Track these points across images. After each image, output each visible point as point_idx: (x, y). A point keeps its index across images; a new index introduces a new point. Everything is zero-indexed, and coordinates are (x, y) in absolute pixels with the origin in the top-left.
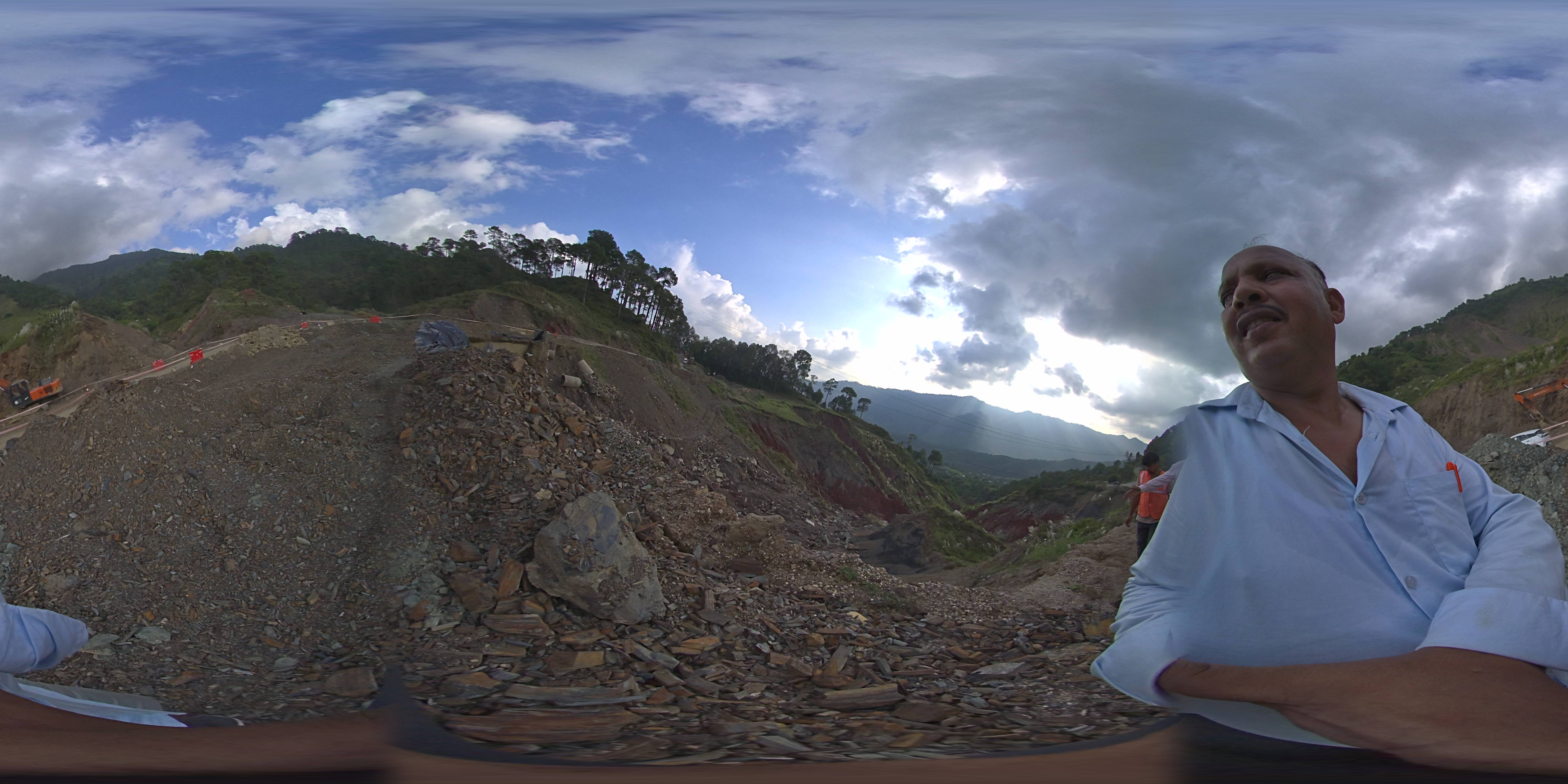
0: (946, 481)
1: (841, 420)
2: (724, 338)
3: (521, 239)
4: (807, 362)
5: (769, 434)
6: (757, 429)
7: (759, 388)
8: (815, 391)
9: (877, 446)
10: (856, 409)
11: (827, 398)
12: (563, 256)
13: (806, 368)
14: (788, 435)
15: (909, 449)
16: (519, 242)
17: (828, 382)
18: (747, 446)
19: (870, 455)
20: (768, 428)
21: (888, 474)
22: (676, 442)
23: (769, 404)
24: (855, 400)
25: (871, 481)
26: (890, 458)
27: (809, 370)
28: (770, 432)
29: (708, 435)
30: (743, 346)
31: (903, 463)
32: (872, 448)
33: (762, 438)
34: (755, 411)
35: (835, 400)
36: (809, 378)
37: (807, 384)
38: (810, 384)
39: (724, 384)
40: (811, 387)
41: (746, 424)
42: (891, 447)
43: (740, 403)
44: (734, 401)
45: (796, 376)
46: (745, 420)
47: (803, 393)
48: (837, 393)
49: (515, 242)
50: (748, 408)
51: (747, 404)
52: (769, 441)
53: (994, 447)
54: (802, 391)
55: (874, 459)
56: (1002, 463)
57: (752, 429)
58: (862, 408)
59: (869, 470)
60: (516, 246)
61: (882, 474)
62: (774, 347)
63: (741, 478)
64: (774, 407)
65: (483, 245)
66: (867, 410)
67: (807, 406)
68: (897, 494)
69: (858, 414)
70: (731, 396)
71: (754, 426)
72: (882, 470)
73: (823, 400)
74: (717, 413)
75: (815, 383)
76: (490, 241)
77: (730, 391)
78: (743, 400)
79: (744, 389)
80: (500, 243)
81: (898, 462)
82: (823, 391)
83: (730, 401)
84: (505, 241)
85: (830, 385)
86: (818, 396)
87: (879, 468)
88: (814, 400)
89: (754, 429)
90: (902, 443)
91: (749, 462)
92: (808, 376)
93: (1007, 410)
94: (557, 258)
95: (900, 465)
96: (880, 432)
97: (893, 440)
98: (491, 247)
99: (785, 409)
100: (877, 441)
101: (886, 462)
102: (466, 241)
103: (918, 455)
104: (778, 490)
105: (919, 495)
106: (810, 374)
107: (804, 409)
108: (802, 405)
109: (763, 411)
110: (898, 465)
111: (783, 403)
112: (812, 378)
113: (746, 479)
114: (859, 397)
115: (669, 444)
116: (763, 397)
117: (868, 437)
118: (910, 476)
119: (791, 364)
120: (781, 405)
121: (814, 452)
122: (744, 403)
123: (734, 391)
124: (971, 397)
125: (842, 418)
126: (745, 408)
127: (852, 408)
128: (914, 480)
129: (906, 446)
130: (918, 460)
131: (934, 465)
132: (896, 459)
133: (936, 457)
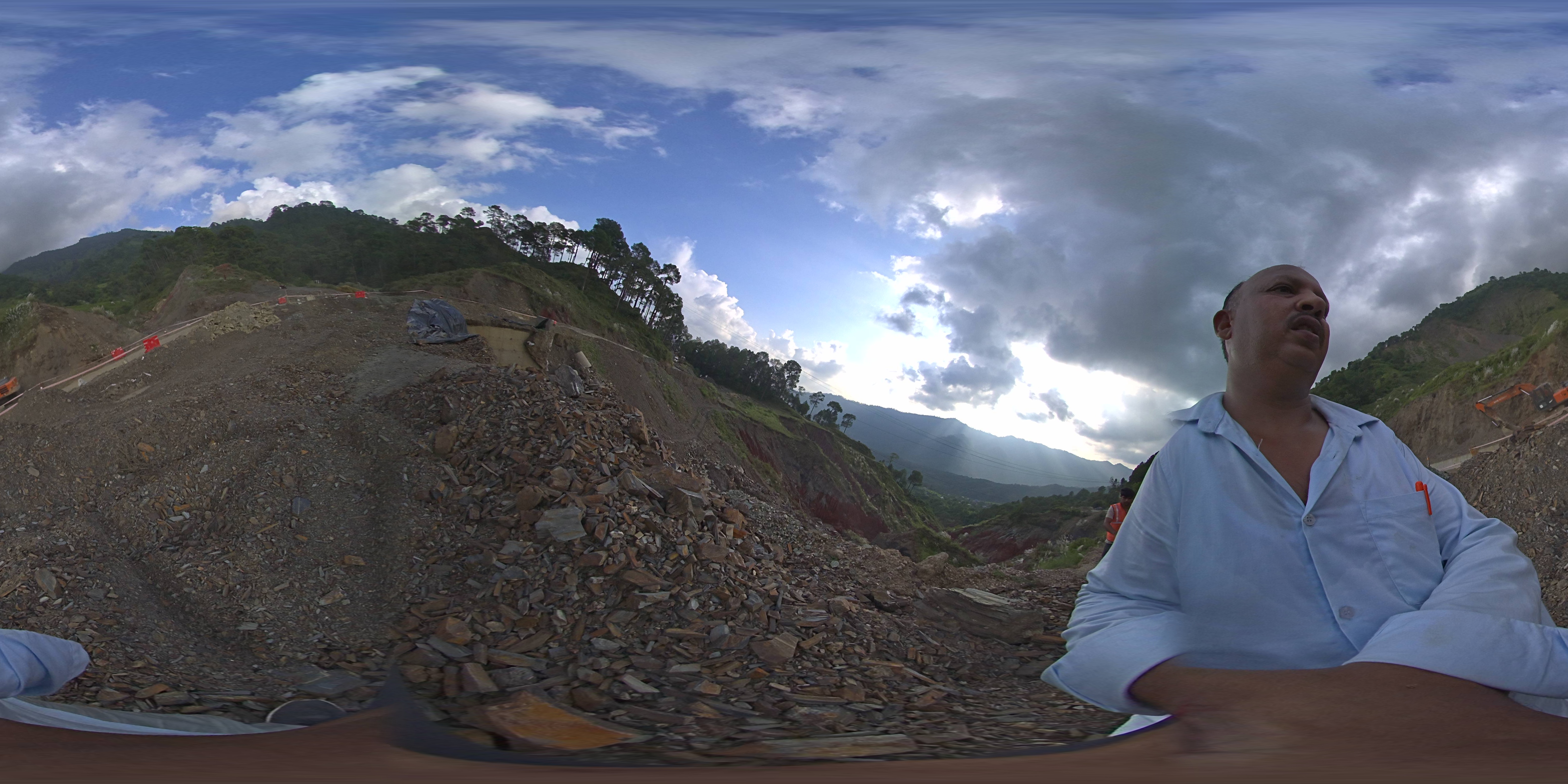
0: (924, 501)
1: (825, 433)
2: (717, 341)
3: (521, 220)
4: (796, 373)
5: (755, 444)
6: (744, 436)
7: (747, 394)
8: (802, 402)
9: (859, 462)
10: (840, 424)
11: (813, 410)
12: (564, 241)
13: (795, 378)
14: (774, 444)
15: (890, 467)
16: (519, 223)
17: (815, 395)
18: (735, 454)
19: (851, 471)
20: (755, 437)
21: (868, 491)
23: (756, 411)
24: (840, 415)
25: (852, 497)
26: (871, 475)
27: (798, 381)
28: (757, 441)
29: (698, 440)
30: (735, 350)
31: (884, 481)
32: (854, 465)
33: (748, 446)
34: (743, 417)
35: (821, 413)
36: (797, 389)
37: (795, 395)
38: (797, 395)
39: (714, 387)
40: (798, 398)
41: (733, 430)
42: (873, 465)
43: (729, 408)
44: (724, 405)
45: (785, 386)
46: (734, 427)
47: (790, 404)
48: (823, 406)
49: (516, 223)
50: (737, 415)
51: (736, 410)
52: (754, 449)
53: (974, 470)
54: (790, 401)
55: (856, 475)
56: (981, 486)
57: (739, 435)
58: (846, 424)
59: (850, 485)
60: (516, 227)
61: (862, 491)
62: (765, 355)
64: (760, 415)
65: (481, 223)
66: (851, 425)
67: (793, 417)
68: (876, 512)
69: (842, 429)
70: (720, 401)
71: (741, 433)
72: (863, 487)
73: (808, 413)
74: (707, 417)
75: (802, 394)
76: (489, 220)
77: (720, 396)
78: (732, 406)
79: (732, 394)
80: (499, 222)
81: (879, 480)
82: (809, 403)
83: (720, 406)
84: (505, 221)
85: (818, 397)
86: (804, 408)
87: (860, 485)
88: (800, 411)
89: (742, 436)
90: (884, 461)
91: (736, 470)
92: (796, 387)
93: (990, 434)
94: (558, 243)
95: (880, 482)
96: (862, 449)
97: (874, 458)
98: (490, 226)
99: (772, 419)
100: (859, 458)
101: (867, 480)
102: (463, 218)
103: (898, 475)
105: (898, 514)
106: (798, 385)
107: (791, 420)
108: (788, 416)
109: (749, 418)
110: (878, 484)
111: (771, 411)
112: (800, 389)
114: (844, 412)
116: (750, 404)
117: (851, 454)
118: (890, 494)
119: (780, 373)
120: (768, 414)
121: (798, 464)
122: (733, 409)
123: (723, 395)
124: (955, 419)
125: (827, 432)
126: (733, 414)
127: (837, 423)
128: (893, 498)
129: (888, 465)
130: (898, 480)
131: (914, 485)
132: (877, 478)
133: (916, 477)
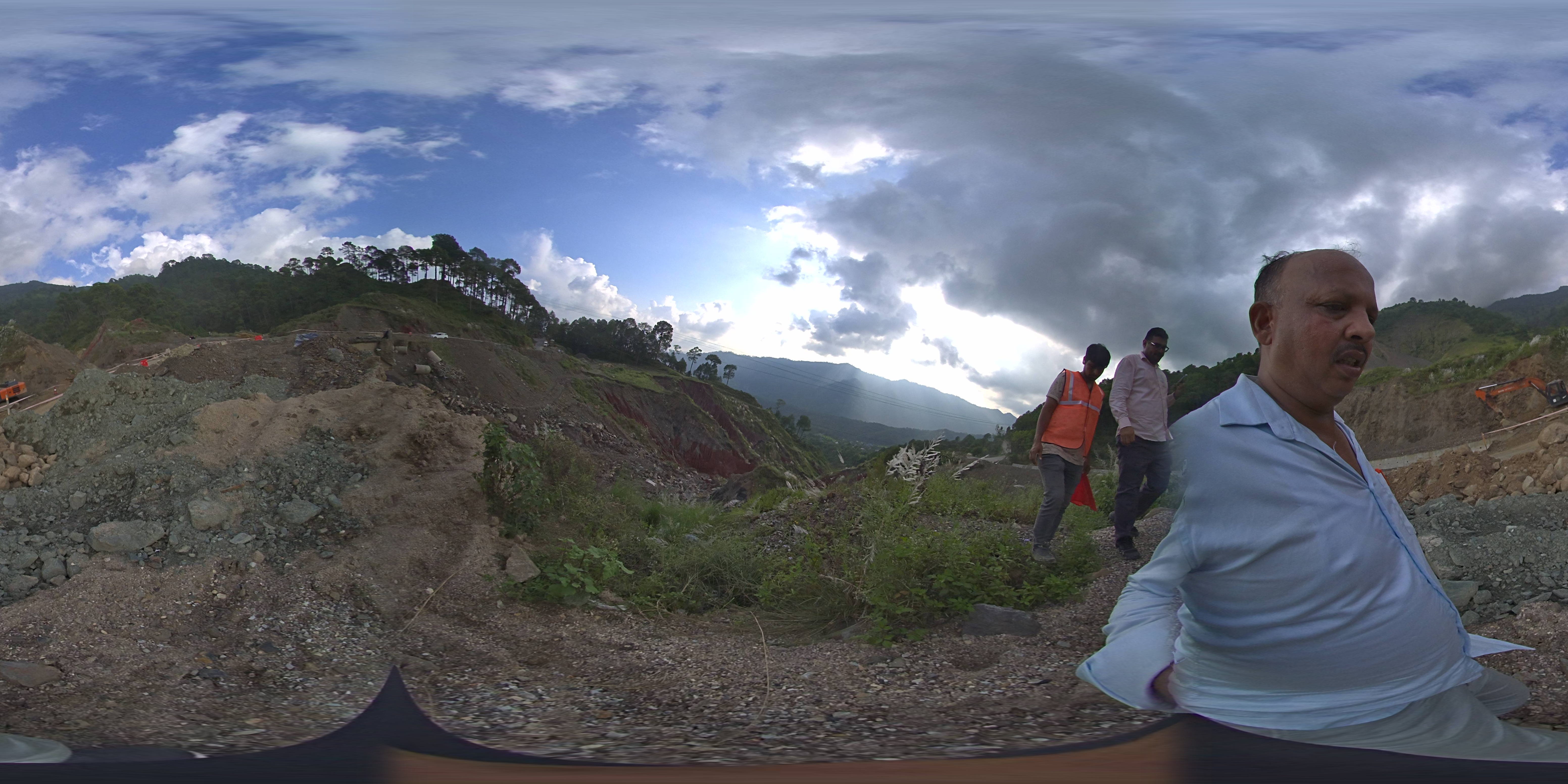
0: (815, 446)
1: (704, 387)
2: (585, 318)
3: (373, 251)
4: (668, 333)
5: (623, 403)
6: (612, 399)
8: (678, 360)
9: (741, 411)
10: (722, 376)
11: (691, 367)
12: (415, 261)
13: (668, 338)
14: (643, 402)
15: (777, 415)
16: (372, 254)
17: (691, 351)
18: (595, 414)
19: (733, 420)
20: (622, 397)
21: (751, 439)
22: (518, 411)
23: (627, 374)
24: (720, 368)
25: (729, 445)
26: (755, 423)
27: (671, 341)
28: (624, 401)
29: (552, 404)
30: (601, 323)
31: (770, 428)
32: (736, 414)
33: (613, 405)
34: (609, 381)
35: (700, 368)
36: (672, 348)
37: (670, 354)
38: (673, 354)
40: (675, 357)
41: (598, 394)
42: (758, 413)
43: (593, 375)
44: (587, 374)
45: (659, 346)
46: (597, 391)
47: (668, 364)
48: (701, 361)
49: (369, 254)
50: (601, 379)
51: (601, 376)
52: (620, 407)
53: (870, 414)
54: (665, 361)
55: (736, 423)
56: (875, 430)
57: (605, 399)
58: (728, 375)
59: (727, 434)
60: (370, 258)
61: (744, 440)
62: (633, 321)
63: (584, 441)
64: (630, 378)
65: (340, 260)
66: (733, 376)
67: (669, 376)
68: (760, 460)
69: (724, 381)
70: (585, 370)
71: (606, 395)
72: (745, 435)
73: (688, 370)
74: (566, 386)
75: (678, 353)
76: (345, 256)
77: (584, 366)
78: (599, 372)
79: (604, 364)
80: (355, 257)
81: (764, 427)
82: (686, 361)
83: (583, 375)
84: (358, 255)
85: (694, 354)
86: (682, 365)
87: (741, 433)
88: (678, 369)
89: (608, 398)
90: (770, 409)
91: (595, 426)
92: (670, 346)
94: (411, 263)
95: (766, 429)
96: (746, 398)
97: (759, 406)
98: (347, 261)
99: (643, 379)
100: (742, 406)
101: (751, 427)
102: (324, 258)
103: (786, 421)
104: (621, 452)
106: (672, 344)
107: (666, 378)
108: (663, 375)
109: (617, 381)
110: (763, 430)
111: (643, 373)
112: (676, 348)
113: (590, 442)
114: (725, 365)
115: (512, 413)
116: (622, 370)
117: (733, 403)
118: (776, 441)
119: (652, 335)
120: (642, 376)
121: (670, 418)
122: (598, 375)
124: (846, 364)
125: (705, 385)
126: (598, 380)
127: (718, 376)
128: (779, 444)
129: (775, 411)
130: (787, 426)
131: (804, 430)
132: (762, 425)
133: (804, 422)
